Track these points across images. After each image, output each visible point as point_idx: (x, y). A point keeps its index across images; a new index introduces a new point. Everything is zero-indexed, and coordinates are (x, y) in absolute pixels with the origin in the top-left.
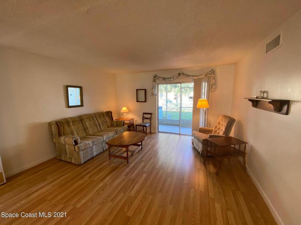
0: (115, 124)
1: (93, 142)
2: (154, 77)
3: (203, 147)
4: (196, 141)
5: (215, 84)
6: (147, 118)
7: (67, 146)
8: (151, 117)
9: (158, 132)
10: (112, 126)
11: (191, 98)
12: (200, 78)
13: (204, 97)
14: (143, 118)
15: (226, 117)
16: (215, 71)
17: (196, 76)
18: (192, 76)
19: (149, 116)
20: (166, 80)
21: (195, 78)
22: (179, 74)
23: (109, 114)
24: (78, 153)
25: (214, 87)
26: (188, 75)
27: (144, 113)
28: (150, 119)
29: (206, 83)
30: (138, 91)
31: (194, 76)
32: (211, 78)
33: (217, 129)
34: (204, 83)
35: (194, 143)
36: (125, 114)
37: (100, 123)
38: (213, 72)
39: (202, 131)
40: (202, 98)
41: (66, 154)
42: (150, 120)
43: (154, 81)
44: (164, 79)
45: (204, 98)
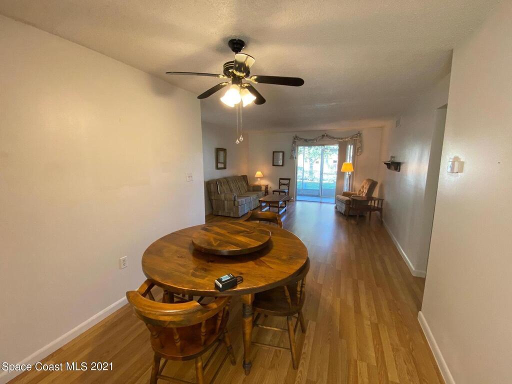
0: (251, 189)
1: (246, 200)
2: (295, 139)
3: (346, 207)
4: (339, 204)
5: (361, 147)
6: (284, 184)
7: (226, 202)
8: (289, 183)
9: (296, 200)
10: (249, 191)
11: (335, 162)
12: (346, 141)
13: (349, 160)
14: (279, 184)
15: (369, 180)
16: (361, 134)
17: (342, 139)
18: (337, 139)
19: (286, 182)
20: (309, 142)
21: (340, 140)
22: (323, 136)
23: (244, 178)
24: (237, 207)
25: (360, 151)
26: (334, 138)
27: (281, 179)
28: (288, 185)
29: (352, 146)
30: (275, 153)
31: (339, 139)
32: (358, 141)
33: (361, 192)
34: (349, 146)
35: (338, 207)
36: (259, 179)
37: (240, 186)
38: (359, 134)
39: (345, 194)
40: (347, 162)
41: (224, 209)
42: (289, 187)
43: (294, 142)
44: (306, 140)
45: (349, 162)
